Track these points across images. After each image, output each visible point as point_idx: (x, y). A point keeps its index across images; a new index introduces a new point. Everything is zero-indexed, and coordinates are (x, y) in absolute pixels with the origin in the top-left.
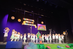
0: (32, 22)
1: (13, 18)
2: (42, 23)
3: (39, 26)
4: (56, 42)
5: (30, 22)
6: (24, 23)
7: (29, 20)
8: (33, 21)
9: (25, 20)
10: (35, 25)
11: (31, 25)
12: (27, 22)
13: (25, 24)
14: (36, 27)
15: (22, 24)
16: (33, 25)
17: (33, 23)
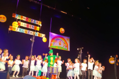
0: (37, 25)
2: (62, 30)
6: (15, 27)
7: (30, 20)
8: (39, 23)
9: (19, 20)
10: (43, 36)
12: (23, 24)
13: (18, 30)
14: (44, 40)
15: (10, 29)
16: (37, 34)
17: (38, 28)
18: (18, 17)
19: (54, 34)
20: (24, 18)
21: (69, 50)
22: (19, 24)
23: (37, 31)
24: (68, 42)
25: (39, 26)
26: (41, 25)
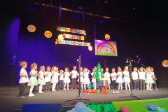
0: (82, 35)
1: (32, 29)
2: (107, 36)
3: (100, 45)
5: (76, 37)
6: (61, 39)
7: (74, 31)
8: (83, 32)
9: (64, 32)
10: (88, 44)
11: (77, 44)
12: (68, 36)
13: (64, 42)
14: (90, 49)
15: (56, 43)
16: (83, 44)
17: (83, 38)
18: (62, 30)
19: (99, 41)
20: (68, 30)
21: (117, 55)
22: (64, 36)
23: (82, 41)
24: (115, 47)
26: (85, 34)
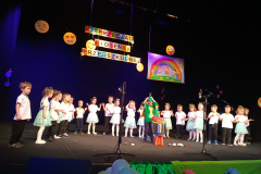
0: (127, 43)
1: (43, 27)
2: (170, 49)
3: (156, 62)
4: (224, 139)
5: (116, 46)
6: (91, 48)
7: (113, 35)
8: (130, 39)
9: (96, 37)
10: (137, 60)
11: (118, 58)
12: (103, 43)
13: (95, 54)
14: (140, 67)
15: (83, 54)
16: (128, 59)
17: (128, 49)
18: (94, 32)
19: (156, 56)
20: (104, 33)
21: (183, 82)
22: (96, 43)
23: (126, 54)
24: (182, 71)
25: (130, 44)
26: (132, 42)
